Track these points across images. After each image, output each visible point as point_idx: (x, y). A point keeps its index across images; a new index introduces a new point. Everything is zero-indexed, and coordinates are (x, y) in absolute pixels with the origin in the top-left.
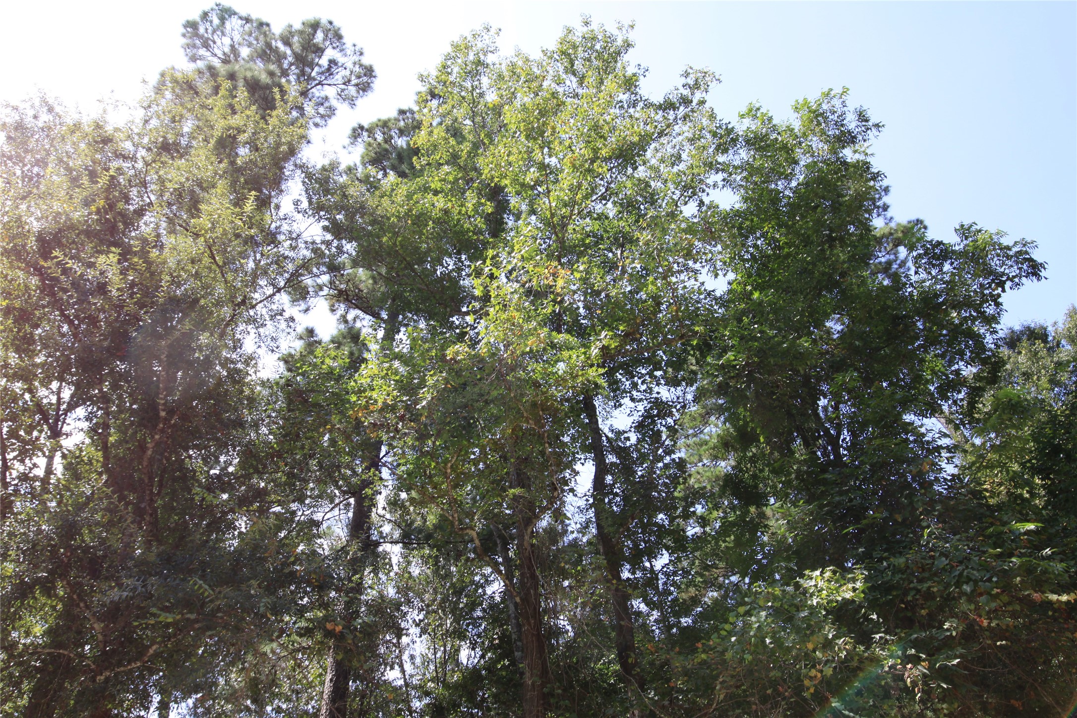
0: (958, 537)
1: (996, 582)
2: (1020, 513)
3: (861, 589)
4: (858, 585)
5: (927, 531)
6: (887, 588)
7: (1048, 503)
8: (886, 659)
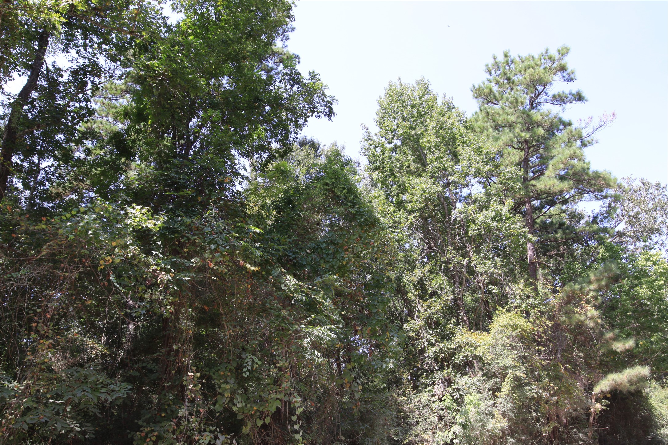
0: (223, 221)
1: (228, 249)
2: (257, 223)
3: (159, 226)
4: (159, 223)
5: (209, 211)
6: (173, 231)
7: (273, 224)
8: (152, 265)
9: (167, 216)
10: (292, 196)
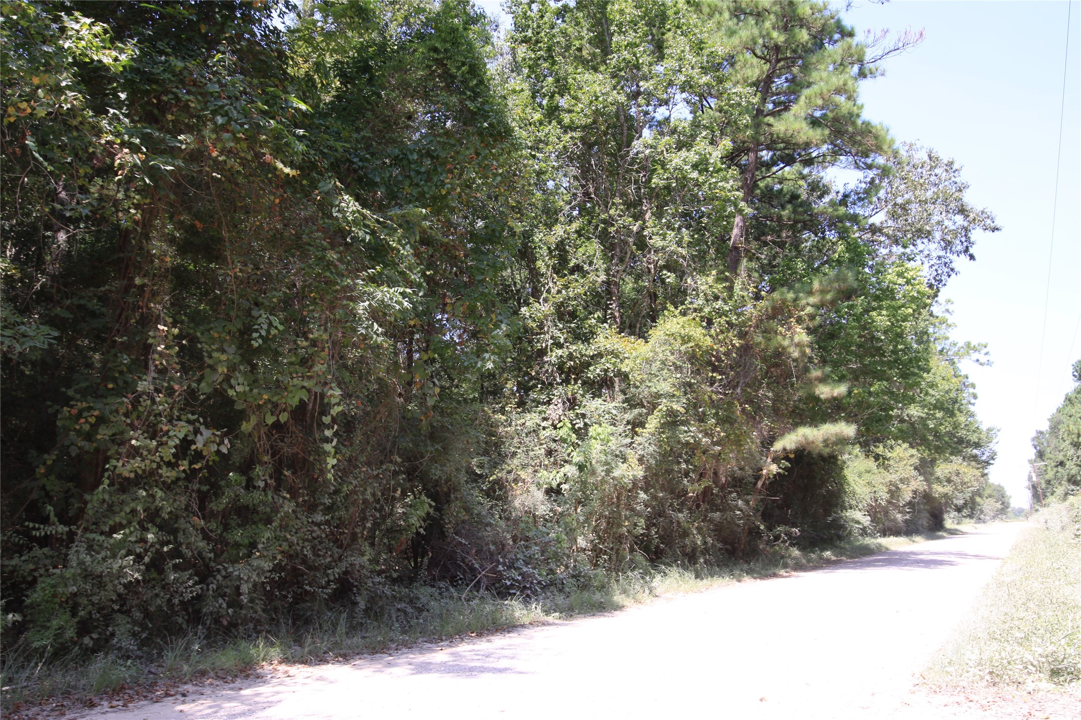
9: (140, 49)
10: (372, 59)
